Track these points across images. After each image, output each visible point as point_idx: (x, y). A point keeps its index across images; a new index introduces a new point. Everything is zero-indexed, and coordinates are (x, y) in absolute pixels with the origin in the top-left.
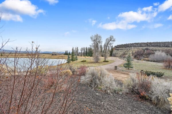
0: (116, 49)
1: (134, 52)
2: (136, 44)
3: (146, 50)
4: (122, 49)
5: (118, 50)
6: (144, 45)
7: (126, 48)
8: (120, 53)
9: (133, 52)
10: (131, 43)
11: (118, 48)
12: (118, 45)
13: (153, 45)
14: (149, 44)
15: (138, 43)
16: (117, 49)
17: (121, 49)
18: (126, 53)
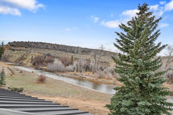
0: (10, 49)
1: (34, 57)
2: (41, 44)
3: (47, 57)
4: (20, 50)
5: (13, 50)
6: (51, 48)
7: (27, 49)
8: (16, 55)
9: (32, 57)
10: (36, 42)
11: (14, 46)
12: (14, 42)
13: (60, 48)
14: (56, 47)
15: (45, 43)
16: (12, 48)
17: (19, 48)
18: (25, 57)
